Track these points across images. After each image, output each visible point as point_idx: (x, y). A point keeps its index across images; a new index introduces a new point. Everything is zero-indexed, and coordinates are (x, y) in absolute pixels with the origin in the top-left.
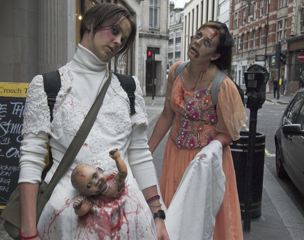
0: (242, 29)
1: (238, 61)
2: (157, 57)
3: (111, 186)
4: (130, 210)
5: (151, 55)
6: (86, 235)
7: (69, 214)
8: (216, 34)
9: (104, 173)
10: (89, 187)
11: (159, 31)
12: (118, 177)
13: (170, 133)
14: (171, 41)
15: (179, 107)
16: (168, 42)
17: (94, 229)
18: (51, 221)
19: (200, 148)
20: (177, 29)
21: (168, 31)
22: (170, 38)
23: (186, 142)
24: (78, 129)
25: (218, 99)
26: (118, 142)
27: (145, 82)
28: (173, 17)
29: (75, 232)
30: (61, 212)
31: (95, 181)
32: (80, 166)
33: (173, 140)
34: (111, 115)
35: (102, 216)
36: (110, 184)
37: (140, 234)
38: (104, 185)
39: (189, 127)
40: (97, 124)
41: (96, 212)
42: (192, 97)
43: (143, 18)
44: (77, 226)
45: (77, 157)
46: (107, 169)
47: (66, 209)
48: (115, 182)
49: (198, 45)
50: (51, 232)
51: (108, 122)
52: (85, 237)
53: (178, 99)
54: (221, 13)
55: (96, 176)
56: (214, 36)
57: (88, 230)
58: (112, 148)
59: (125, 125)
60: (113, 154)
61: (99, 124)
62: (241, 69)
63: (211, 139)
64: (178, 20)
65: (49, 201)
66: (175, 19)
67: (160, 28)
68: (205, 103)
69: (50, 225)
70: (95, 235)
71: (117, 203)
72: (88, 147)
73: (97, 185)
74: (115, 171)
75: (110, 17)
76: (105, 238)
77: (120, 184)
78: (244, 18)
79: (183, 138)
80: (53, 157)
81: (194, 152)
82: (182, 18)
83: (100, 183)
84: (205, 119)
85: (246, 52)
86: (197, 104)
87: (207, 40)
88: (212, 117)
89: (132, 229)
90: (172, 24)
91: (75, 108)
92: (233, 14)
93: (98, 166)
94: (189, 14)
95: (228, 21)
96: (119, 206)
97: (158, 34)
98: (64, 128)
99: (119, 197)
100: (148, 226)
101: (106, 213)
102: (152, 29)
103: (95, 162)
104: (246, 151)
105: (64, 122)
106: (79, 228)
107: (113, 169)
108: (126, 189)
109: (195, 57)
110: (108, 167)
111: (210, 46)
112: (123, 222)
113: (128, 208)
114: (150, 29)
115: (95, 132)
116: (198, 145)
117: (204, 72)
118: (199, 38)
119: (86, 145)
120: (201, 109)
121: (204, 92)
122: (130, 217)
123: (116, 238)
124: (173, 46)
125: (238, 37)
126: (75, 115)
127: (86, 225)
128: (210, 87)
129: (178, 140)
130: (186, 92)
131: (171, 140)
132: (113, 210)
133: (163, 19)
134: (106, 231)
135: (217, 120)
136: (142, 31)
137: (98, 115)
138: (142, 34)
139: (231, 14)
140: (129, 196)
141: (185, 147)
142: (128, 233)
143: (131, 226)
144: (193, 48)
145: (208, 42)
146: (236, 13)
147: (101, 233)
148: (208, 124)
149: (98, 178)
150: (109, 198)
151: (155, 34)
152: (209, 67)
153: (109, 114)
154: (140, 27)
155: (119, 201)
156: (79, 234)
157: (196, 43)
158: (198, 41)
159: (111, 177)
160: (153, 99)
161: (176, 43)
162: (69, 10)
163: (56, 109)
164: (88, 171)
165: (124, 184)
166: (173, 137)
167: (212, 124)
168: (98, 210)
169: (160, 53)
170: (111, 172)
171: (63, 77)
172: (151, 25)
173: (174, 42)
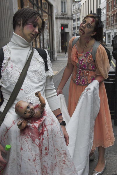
0: (113, 11)
1: (112, 30)
2: (67, 30)
3: (37, 112)
4: (48, 124)
5: (64, 29)
6: (25, 139)
7: (15, 129)
8: (94, 21)
9: (33, 105)
10: (25, 114)
11: (67, 15)
12: (41, 107)
13: (72, 76)
14: (74, 20)
15: (75, 62)
16: (72, 21)
17: (29, 135)
18: (5, 133)
19: (87, 84)
20: (77, 13)
21: (72, 15)
22: (74, 18)
23: (80, 81)
24: (17, 81)
25: (96, 57)
26: (40, 87)
27: (60, 45)
28: (75, 6)
29: (19, 138)
30: (10, 128)
31: (29, 110)
32: (19, 103)
33: (73, 81)
34: (35, 72)
35: (33, 129)
36: (37, 111)
37: (54, 136)
38: (34, 112)
39: (81, 73)
40: (27, 77)
41: (30, 126)
42: (82, 57)
43: (57, 8)
44: (20, 135)
45: (17, 97)
46: (34, 102)
47: (13, 126)
48: (39, 109)
49: (84, 27)
50: (5, 139)
51: (34, 76)
52: (25, 140)
53: (75, 58)
54: (101, 3)
55: (29, 107)
56: (92, 22)
57: (26, 136)
58: (37, 91)
59: (42, 77)
60: (37, 94)
61: (28, 77)
62: (113, 34)
63: (93, 79)
64: (77, 7)
65: (3, 122)
66: (76, 7)
67: (67, 13)
68: (89, 60)
69: (5, 135)
70: (30, 139)
71: (41, 121)
72: (23, 90)
73: (30, 112)
74: (39, 103)
75: (32, 17)
76: (35, 140)
77: (42, 110)
78: (114, 5)
79: (79, 80)
80: (4, 97)
81: (85, 86)
82: (80, 6)
83: (31, 111)
84: (89, 68)
85: (116, 25)
86: (85, 60)
87: (89, 25)
88: (93, 67)
89: (50, 133)
90: (74, 10)
91: (14, 69)
92: (108, 3)
93: (29, 101)
94: (84, 4)
95: (105, 7)
96: (42, 122)
97: (67, 17)
98: (9, 82)
99: (42, 117)
100: (58, 131)
101: (35, 127)
102: (63, 14)
103: (28, 99)
104: (114, 82)
105: (9, 78)
106: (21, 136)
107: (38, 102)
108: (45, 112)
109: (83, 34)
110: (35, 101)
111: (90, 28)
112: (45, 130)
113: (47, 123)
114: (62, 14)
115: (27, 82)
116: (87, 83)
117: (88, 42)
118: (84, 24)
119: (22, 89)
120: (87, 63)
121: (88, 53)
122: (49, 127)
123: (41, 139)
124: (75, 23)
125: (111, 16)
126: (15, 73)
127: (25, 134)
128: (91, 51)
129: (76, 81)
130: (79, 54)
131: (72, 80)
132: (39, 125)
133: (69, 8)
134: (36, 136)
135: (96, 68)
136: (57, 15)
137: (28, 72)
138: (58, 17)
139: (107, 2)
140: (47, 116)
141: (80, 84)
142: (48, 136)
143: (49, 132)
144: (81, 29)
145: (90, 26)
146: (110, 2)
147: (33, 138)
148: (91, 71)
149: (30, 108)
150: (37, 118)
151: (65, 17)
152: (91, 39)
153: (33, 71)
154: (56, 13)
155: (42, 119)
156: (21, 139)
157: (83, 26)
158: (84, 25)
159: (37, 107)
160: (66, 54)
161: (77, 21)
162: (14, 6)
163: (3, 71)
164: (24, 105)
165: (44, 109)
166: (73, 79)
167: (94, 71)
168: (31, 125)
169: (68, 28)
170: (37, 104)
171: (5, 52)
172: (62, 11)
173: (76, 20)
